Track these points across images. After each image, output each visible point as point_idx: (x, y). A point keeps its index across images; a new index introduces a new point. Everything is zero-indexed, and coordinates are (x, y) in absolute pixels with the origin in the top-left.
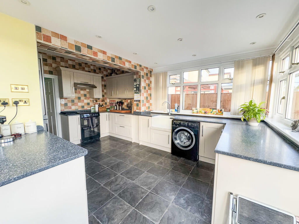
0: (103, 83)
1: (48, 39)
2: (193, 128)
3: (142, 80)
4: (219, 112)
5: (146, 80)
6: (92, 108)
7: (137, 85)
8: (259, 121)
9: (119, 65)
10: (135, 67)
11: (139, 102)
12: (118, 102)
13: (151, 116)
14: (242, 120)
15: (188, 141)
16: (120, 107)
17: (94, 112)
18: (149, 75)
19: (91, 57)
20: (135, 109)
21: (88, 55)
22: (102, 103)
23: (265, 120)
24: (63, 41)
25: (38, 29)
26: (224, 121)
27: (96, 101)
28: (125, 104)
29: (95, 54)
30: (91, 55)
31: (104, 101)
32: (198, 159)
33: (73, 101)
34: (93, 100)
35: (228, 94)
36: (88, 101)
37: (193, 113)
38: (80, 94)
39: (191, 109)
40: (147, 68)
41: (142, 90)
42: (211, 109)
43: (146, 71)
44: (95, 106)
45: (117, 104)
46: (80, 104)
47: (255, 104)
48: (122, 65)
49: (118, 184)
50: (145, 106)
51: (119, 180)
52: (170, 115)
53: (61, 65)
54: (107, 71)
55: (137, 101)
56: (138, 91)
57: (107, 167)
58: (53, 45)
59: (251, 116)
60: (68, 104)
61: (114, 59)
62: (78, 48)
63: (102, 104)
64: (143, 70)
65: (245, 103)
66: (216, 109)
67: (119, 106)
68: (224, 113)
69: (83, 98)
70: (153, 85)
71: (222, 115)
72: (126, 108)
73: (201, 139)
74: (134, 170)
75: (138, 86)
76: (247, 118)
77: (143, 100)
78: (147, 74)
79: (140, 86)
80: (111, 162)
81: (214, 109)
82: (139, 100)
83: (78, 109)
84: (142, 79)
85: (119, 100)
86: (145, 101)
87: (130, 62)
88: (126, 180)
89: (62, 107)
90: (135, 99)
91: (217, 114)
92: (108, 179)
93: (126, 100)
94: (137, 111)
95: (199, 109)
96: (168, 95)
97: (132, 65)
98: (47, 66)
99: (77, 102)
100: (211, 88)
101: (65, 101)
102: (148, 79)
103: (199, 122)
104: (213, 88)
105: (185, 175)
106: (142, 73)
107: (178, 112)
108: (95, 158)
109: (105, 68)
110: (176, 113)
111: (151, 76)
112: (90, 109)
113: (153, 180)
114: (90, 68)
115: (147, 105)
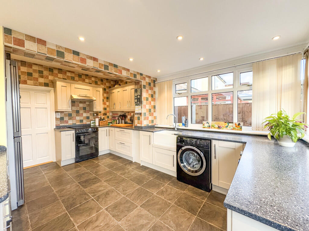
0: (105, 95)
1: (20, 43)
2: (203, 147)
3: (144, 91)
4: (237, 127)
5: (149, 90)
6: (92, 122)
7: (137, 96)
8: (296, 140)
9: (115, 73)
10: (135, 76)
11: (140, 115)
12: (120, 116)
13: (153, 132)
14: (269, 137)
15: (198, 163)
16: (123, 121)
17: (94, 126)
18: (152, 84)
19: (79, 64)
20: (136, 122)
21: (74, 62)
22: (104, 116)
23: (303, 139)
24: (40, 46)
25: (8, 31)
26: (244, 139)
27: (97, 115)
28: (129, 117)
29: (83, 61)
30: (77, 62)
31: (106, 115)
32: (210, 188)
33: (70, 115)
34: (93, 114)
35: (247, 105)
36: (88, 115)
37: (203, 128)
38: (78, 108)
39: (202, 123)
40: (149, 77)
41: (144, 102)
42: (226, 122)
43: (149, 80)
44: (95, 120)
45: (119, 118)
46: (78, 118)
47: (287, 116)
48: (117, 74)
49: (97, 226)
50: (148, 119)
51: (101, 218)
52: (176, 130)
53: (59, 77)
54: (110, 83)
55: (138, 114)
56: (139, 103)
57: (93, 196)
58: (26, 49)
59: (282, 134)
60: (64, 117)
61: (108, 66)
62: (60, 54)
63: (104, 118)
64: (144, 79)
65: (272, 115)
66: (233, 123)
67: (122, 119)
68: (243, 127)
69: (81, 112)
70: (157, 96)
71: (241, 130)
72: (129, 122)
73: (214, 162)
74: (124, 203)
75: (139, 97)
76: (276, 135)
77: (145, 113)
78: (150, 84)
79: (141, 98)
80: (100, 189)
81: (230, 123)
82: (141, 113)
83: (76, 123)
84: (144, 89)
85: (122, 114)
86: (147, 114)
87: (128, 70)
88: (110, 219)
89: (57, 121)
90: (135, 112)
91: (233, 129)
92: (87, 216)
93: (129, 113)
94: (138, 125)
95: (211, 123)
96: (174, 107)
97: (131, 73)
98: (43, 78)
99: (75, 116)
100: (227, 99)
101: (61, 115)
102: (151, 89)
103: (210, 140)
104: (229, 98)
105: (191, 215)
106: (143, 83)
107: (185, 127)
108: (83, 183)
109: (107, 79)
110: (184, 128)
111: (154, 86)
112: (89, 123)
113: (145, 222)
114: (91, 79)
115: (151, 118)
